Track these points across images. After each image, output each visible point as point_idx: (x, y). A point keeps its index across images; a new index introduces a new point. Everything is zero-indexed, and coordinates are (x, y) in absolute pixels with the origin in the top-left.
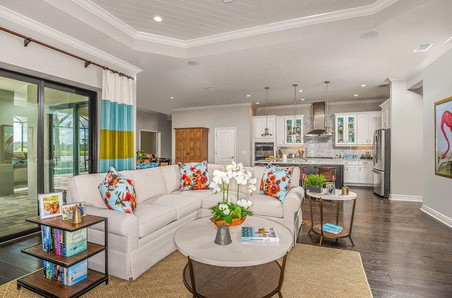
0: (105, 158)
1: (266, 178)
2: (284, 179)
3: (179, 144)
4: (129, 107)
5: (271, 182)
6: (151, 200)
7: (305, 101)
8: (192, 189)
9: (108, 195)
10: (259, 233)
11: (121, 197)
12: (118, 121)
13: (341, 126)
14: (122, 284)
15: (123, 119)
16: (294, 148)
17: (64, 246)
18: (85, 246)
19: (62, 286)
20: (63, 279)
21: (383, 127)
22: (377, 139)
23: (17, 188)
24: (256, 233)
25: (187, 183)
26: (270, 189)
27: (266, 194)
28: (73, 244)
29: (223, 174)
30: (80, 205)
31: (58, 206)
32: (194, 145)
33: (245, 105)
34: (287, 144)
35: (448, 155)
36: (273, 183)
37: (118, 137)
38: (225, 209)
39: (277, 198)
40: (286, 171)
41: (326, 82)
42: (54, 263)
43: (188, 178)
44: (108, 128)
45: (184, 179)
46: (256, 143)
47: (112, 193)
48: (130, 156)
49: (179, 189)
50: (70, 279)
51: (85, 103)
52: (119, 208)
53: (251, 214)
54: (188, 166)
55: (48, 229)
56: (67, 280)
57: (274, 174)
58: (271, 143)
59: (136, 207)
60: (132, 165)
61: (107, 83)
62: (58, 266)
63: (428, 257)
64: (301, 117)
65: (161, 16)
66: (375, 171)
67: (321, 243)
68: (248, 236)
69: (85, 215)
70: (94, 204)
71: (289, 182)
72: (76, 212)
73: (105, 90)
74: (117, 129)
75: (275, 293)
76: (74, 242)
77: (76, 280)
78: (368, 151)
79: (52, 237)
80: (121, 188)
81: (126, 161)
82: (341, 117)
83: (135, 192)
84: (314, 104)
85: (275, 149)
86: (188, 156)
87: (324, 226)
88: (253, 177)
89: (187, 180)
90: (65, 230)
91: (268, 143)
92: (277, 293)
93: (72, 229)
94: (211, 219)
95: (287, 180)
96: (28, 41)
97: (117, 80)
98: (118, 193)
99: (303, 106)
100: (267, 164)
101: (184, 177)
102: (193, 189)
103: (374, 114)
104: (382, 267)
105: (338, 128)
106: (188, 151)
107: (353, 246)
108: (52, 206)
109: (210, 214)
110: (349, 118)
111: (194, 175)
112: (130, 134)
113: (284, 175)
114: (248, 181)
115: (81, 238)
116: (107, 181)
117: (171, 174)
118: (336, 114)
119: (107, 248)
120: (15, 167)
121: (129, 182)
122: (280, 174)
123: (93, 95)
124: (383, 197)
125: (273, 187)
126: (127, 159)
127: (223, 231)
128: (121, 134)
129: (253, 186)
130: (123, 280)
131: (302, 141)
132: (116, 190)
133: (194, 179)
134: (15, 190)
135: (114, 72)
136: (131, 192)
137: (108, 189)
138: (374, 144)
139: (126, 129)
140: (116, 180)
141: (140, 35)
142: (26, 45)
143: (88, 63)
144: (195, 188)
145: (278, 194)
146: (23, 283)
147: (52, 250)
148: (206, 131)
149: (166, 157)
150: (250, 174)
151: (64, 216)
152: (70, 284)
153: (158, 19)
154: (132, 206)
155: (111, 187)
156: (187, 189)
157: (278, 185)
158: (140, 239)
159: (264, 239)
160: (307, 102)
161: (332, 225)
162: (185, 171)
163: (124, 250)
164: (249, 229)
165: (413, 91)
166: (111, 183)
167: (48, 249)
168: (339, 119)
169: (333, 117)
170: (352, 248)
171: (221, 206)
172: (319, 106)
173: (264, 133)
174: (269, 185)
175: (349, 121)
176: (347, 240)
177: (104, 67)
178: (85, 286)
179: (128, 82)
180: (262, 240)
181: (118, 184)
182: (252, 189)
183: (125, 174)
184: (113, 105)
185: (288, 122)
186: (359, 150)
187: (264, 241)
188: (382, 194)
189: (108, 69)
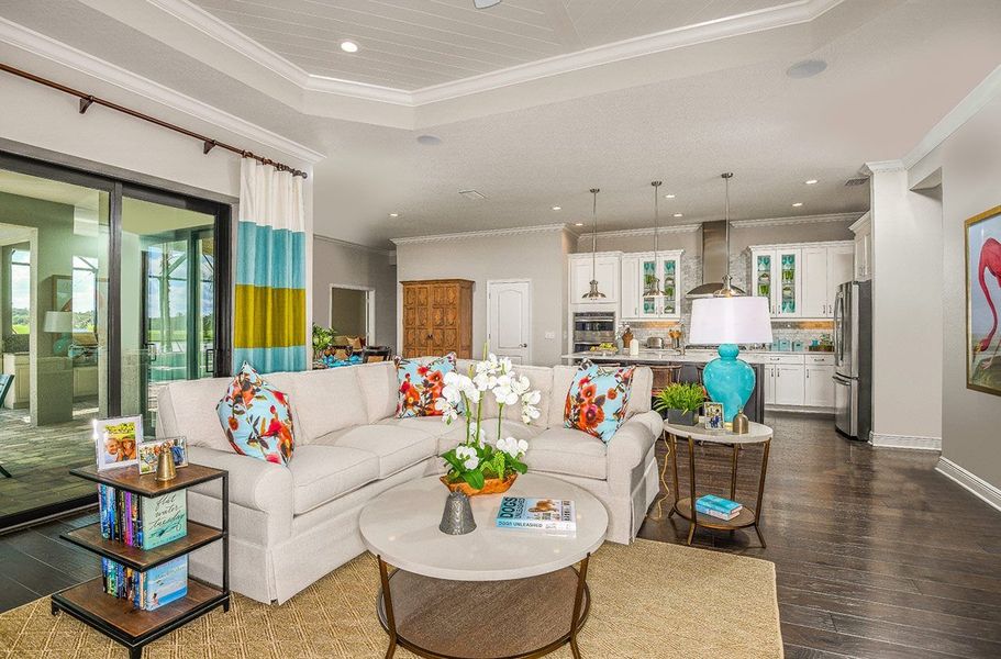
0: (245, 345)
1: (575, 391)
2: (612, 395)
3: (411, 316)
4: (297, 237)
5: (586, 400)
6: (329, 437)
7: (684, 217)
8: (422, 414)
9: (234, 424)
10: (537, 510)
11: (259, 427)
12: (274, 265)
13: (766, 275)
14: (256, 612)
15: (284, 264)
16: (661, 325)
17: (138, 527)
18: (182, 530)
19: (134, 611)
20: (138, 596)
21: (857, 278)
22: (844, 304)
23: (81, 408)
24: (531, 510)
25: (411, 400)
26: (584, 416)
27: (574, 427)
28: (157, 523)
29: (465, 382)
30: (176, 443)
31: (133, 446)
32: (442, 319)
33: (552, 227)
34: (643, 316)
35: (995, 342)
36: (590, 402)
37: (275, 301)
38: (468, 457)
39: (598, 436)
40: (617, 376)
41: (724, 176)
42: (122, 564)
43: (414, 391)
44: (251, 282)
45: (404, 392)
46: (576, 315)
47: (241, 419)
48: (298, 340)
49: (395, 414)
50: (151, 596)
51: (208, 230)
52: (255, 450)
53: (524, 468)
54: (414, 365)
55: (110, 491)
56: (145, 599)
57: (591, 384)
58: (607, 314)
59: (291, 449)
60: (302, 359)
61: (248, 185)
62: (129, 571)
63: (931, 579)
64: (675, 255)
65: (356, 40)
66: (840, 379)
67: (690, 539)
68: (512, 516)
69: (184, 464)
70: (209, 442)
71: (624, 402)
72: (165, 457)
73: (245, 200)
74: (270, 284)
75: (565, 643)
76: (160, 519)
77: (163, 599)
78: (827, 331)
79: (118, 508)
80: (260, 410)
81: (288, 352)
82: (764, 253)
83: (291, 418)
84: (705, 225)
85: (618, 327)
86: (430, 342)
87: (699, 501)
88: (531, 389)
89: (411, 395)
90: (140, 494)
91: (602, 314)
92: (568, 644)
93: (154, 492)
94: (442, 479)
95: (620, 396)
96: (87, 101)
97: (270, 179)
98: (254, 420)
99: (677, 229)
100: (581, 360)
101: (405, 388)
102: (425, 415)
103: (838, 248)
104: (818, 596)
105: (759, 279)
106: (430, 332)
107: (764, 547)
108: (121, 444)
109: (442, 468)
110: (784, 257)
111: (426, 384)
112: (298, 294)
113: (614, 386)
114: (520, 397)
115: (175, 512)
116: (230, 395)
117: (378, 381)
118: (752, 248)
119: (227, 535)
120: (75, 364)
121: (279, 396)
122: (604, 383)
123: (222, 211)
124: (854, 438)
125: (590, 411)
126: (292, 348)
127: (458, 505)
128: (279, 293)
129: (532, 408)
130: (260, 604)
131: (678, 308)
132: (249, 413)
133: (427, 392)
134: (76, 413)
135: (264, 161)
136: (282, 418)
137: (234, 411)
138: (835, 317)
139: (288, 284)
140: (248, 392)
141: (316, 82)
142: (83, 111)
143: (210, 144)
144: (428, 412)
145: (600, 428)
146: (63, 603)
147: (117, 536)
148: (468, 286)
149: (383, 344)
150: (526, 383)
151: (143, 465)
152: (152, 606)
153: (349, 47)
154: (283, 447)
155: (240, 407)
156: (412, 413)
157: (599, 407)
158: (297, 519)
159: (545, 523)
160: (690, 221)
161: (718, 500)
162: (408, 375)
163: (260, 540)
164: (517, 503)
165: (922, 194)
166: (238, 399)
167: (110, 534)
168: (760, 258)
169: (747, 254)
170: (761, 553)
171: (460, 451)
172: (714, 229)
173: (588, 292)
174: (582, 406)
175: (783, 264)
176: (751, 534)
177: (243, 153)
178: (181, 611)
179: (294, 181)
180: (540, 526)
181: (253, 401)
182: (531, 414)
183: (275, 381)
184: (261, 231)
185: (647, 266)
186: (806, 331)
187: (544, 527)
188: (854, 432)
189: (251, 155)
